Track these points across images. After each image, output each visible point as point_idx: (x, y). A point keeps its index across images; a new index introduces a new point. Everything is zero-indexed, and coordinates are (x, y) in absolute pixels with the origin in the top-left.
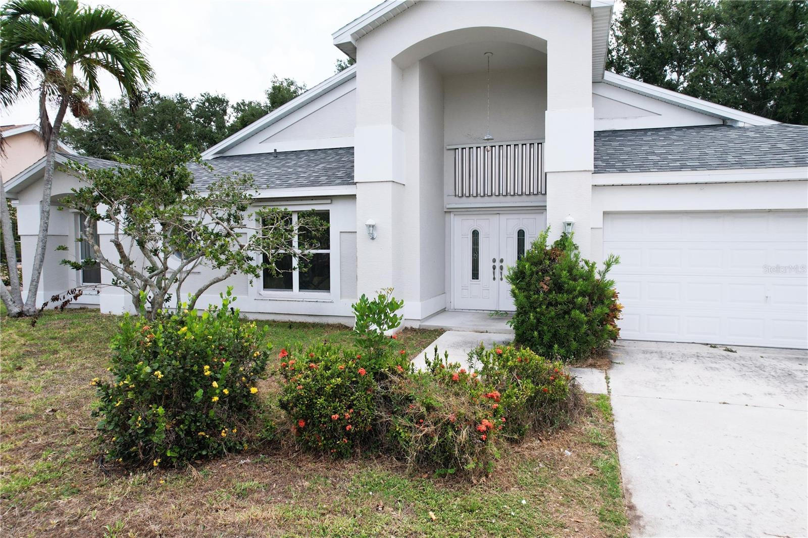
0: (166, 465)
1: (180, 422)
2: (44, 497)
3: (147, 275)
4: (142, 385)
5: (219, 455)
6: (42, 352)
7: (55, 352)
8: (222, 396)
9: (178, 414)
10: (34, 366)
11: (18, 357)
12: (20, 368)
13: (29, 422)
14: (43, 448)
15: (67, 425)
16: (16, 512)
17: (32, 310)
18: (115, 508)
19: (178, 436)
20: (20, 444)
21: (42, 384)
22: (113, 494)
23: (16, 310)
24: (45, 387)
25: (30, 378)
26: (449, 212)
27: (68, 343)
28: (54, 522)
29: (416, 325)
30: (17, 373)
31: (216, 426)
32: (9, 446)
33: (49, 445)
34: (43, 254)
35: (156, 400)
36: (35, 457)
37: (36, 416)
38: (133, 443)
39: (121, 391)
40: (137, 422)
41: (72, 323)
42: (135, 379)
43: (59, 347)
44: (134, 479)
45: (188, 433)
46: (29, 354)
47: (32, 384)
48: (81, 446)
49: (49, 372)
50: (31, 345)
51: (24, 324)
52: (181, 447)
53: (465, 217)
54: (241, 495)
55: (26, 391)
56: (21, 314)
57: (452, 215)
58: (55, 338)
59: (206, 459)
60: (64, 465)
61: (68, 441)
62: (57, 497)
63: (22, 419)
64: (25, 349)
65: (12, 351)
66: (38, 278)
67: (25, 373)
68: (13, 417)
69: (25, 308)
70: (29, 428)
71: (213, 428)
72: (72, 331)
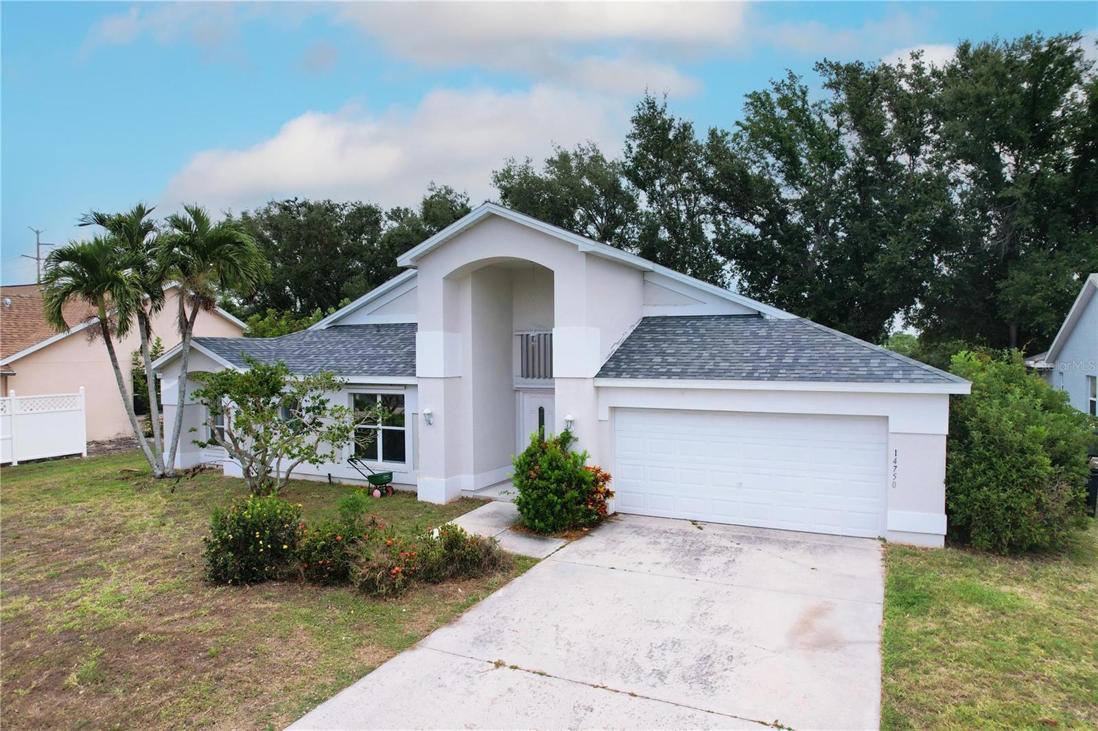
0: (235, 583)
1: (242, 562)
2: (177, 593)
3: (253, 453)
4: (225, 541)
5: (262, 581)
6: (178, 512)
7: (187, 513)
8: (266, 549)
9: (242, 557)
10: (173, 523)
11: (163, 516)
12: (164, 525)
13: (170, 560)
14: (177, 573)
15: (190, 562)
16: (166, 598)
17: (171, 472)
18: (208, 600)
19: (241, 569)
20: (166, 570)
21: (177, 537)
22: (208, 595)
23: (159, 473)
24: (179, 539)
25: (170, 532)
26: (518, 390)
27: (196, 505)
28: (181, 603)
29: (470, 495)
30: (163, 528)
31: (263, 565)
32: (161, 571)
33: (181, 571)
34: (180, 426)
35: (231, 549)
36: (174, 577)
37: (174, 556)
38: (219, 572)
39: (215, 544)
40: (221, 560)
41: (201, 485)
42: (220, 538)
43: (189, 508)
44: (219, 589)
45: (246, 567)
46: (169, 513)
47: (171, 536)
48: (197, 573)
49: (181, 528)
50: (171, 506)
51: (165, 484)
52: (242, 575)
53: (534, 395)
54: (266, 599)
55: (167, 541)
56: (163, 476)
57: (521, 393)
58: (187, 500)
59: (256, 582)
60: (187, 581)
61: (190, 570)
62: (183, 594)
63: (166, 558)
64: (167, 509)
65: (158, 510)
66: (176, 446)
67: (167, 528)
68: (162, 556)
69: (166, 471)
70: (170, 562)
71: (261, 566)
72: (200, 494)
